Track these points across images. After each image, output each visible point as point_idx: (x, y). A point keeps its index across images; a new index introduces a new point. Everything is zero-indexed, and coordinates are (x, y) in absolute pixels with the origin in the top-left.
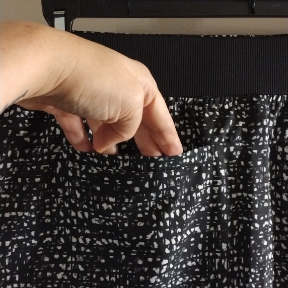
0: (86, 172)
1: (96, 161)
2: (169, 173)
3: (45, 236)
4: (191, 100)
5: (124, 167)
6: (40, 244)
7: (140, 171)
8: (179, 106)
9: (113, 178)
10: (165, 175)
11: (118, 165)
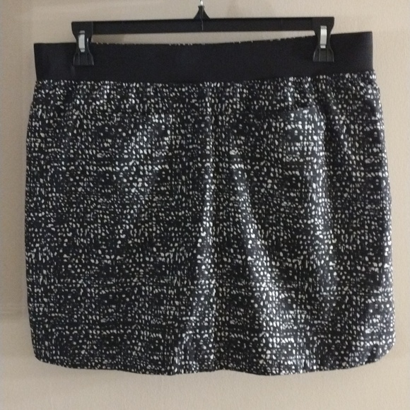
0: (94, 125)
1: (101, 117)
2: (143, 126)
3: (71, 165)
4: (161, 85)
5: (117, 121)
6: (67, 170)
7: (126, 123)
8: (154, 89)
9: (110, 127)
10: (141, 127)
11: (113, 120)
